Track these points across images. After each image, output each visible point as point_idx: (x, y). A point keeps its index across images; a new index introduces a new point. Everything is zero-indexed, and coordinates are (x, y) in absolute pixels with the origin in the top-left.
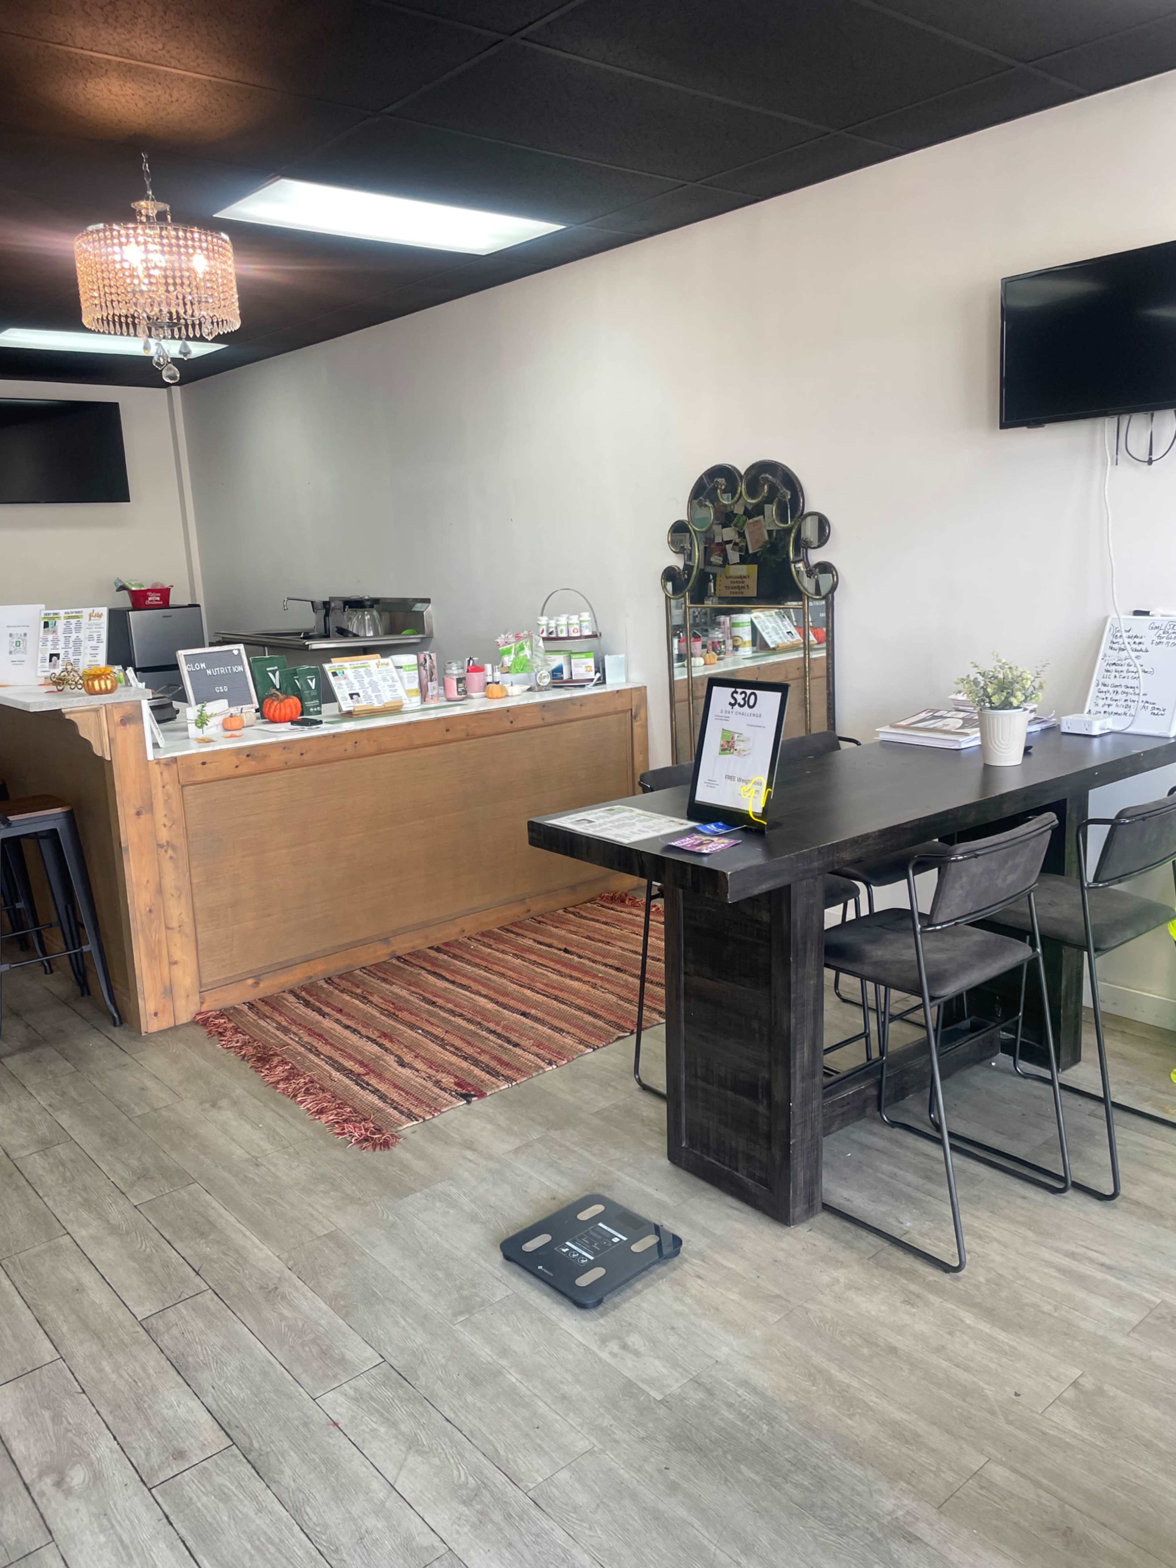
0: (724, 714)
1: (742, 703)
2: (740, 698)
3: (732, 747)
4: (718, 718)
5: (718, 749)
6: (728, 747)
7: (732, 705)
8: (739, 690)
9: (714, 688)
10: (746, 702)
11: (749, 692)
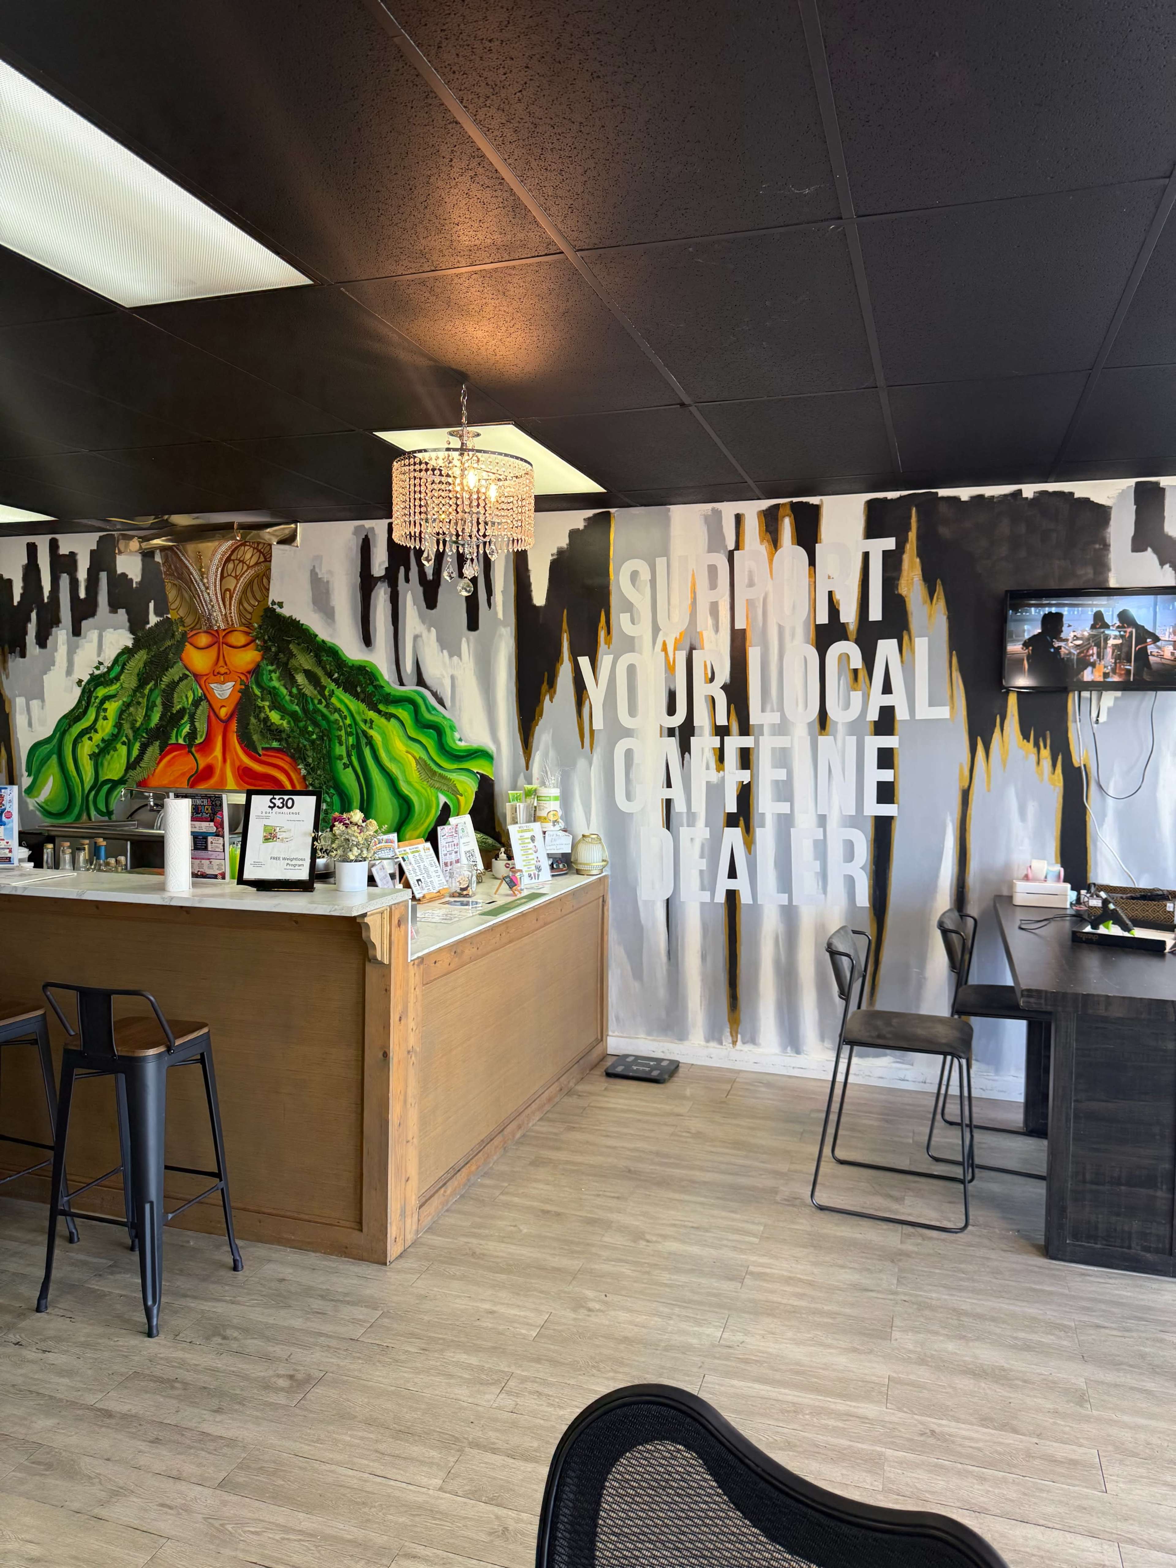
0: (264, 814)
1: (281, 805)
2: (278, 803)
3: (275, 836)
4: (258, 817)
5: (261, 839)
6: (270, 836)
7: (272, 808)
8: (277, 797)
9: (253, 797)
10: (285, 804)
11: (286, 797)
